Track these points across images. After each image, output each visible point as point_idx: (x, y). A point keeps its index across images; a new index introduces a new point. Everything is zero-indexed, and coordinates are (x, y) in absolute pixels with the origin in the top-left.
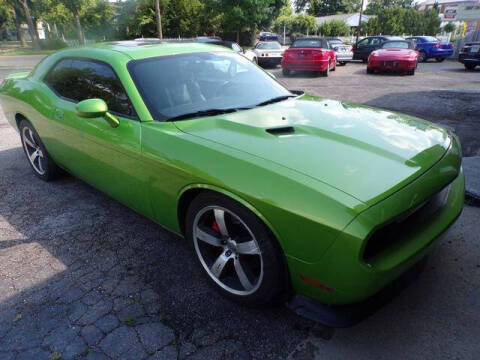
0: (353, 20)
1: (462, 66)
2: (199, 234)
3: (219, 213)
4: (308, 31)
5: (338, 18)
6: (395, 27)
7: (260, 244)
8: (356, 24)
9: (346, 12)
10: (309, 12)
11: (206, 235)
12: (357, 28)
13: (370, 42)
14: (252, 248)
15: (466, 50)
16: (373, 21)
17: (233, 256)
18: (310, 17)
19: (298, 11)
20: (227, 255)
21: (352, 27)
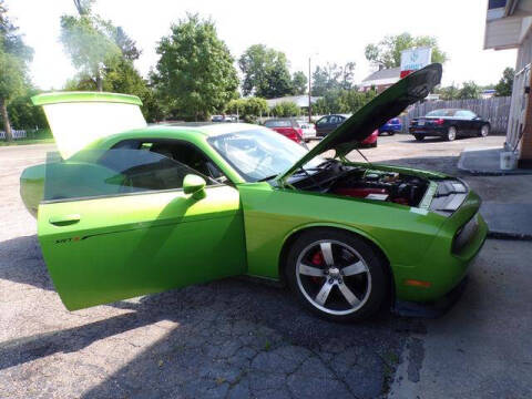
0: (303, 102)
1: (413, 138)
2: (302, 269)
3: (326, 246)
4: (261, 113)
5: (287, 100)
6: (343, 106)
7: (368, 262)
8: (307, 105)
9: (293, 94)
10: (257, 95)
11: (311, 268)
12: (308, 109)
13: (328, 120)
14: (360, 267)
15: (414, 124)
16: (322, 102)
17: (336, 282)
18: (261, 100)
19: (246, 95)
20: (330, 282)
21: (302, 108)
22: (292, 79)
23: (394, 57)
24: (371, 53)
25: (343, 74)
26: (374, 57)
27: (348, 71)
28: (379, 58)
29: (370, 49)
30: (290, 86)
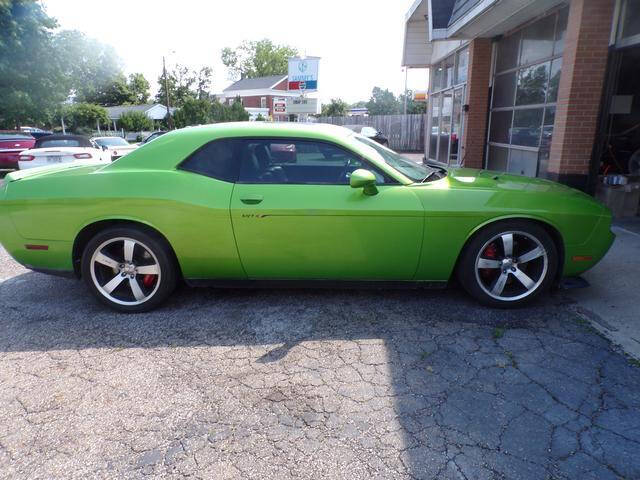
22: (128, 83)
23: (256, 65)
24: (228, 57)
25: (198, 82)
26: (233, 63)
27: (203, 77)
28: (238, 65)
29: (226, 53)
30: (127, 92)
